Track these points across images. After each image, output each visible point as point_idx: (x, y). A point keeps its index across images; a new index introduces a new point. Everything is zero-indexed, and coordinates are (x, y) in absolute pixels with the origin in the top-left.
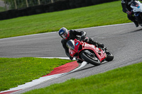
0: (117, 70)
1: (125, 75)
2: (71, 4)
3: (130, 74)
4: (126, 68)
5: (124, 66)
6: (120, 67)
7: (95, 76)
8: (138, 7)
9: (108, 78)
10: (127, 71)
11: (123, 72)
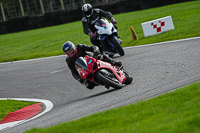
0: (96, 116)
1: (107, 122)
2: (30, 23)
3: (115, 120)
4: (108, 112)
5: (105, 109)
6: (101, 111)
7: (65, 125)
8: (105, 28)
9: (83, 127)
10: (111, 117)
11: (104, 118)
